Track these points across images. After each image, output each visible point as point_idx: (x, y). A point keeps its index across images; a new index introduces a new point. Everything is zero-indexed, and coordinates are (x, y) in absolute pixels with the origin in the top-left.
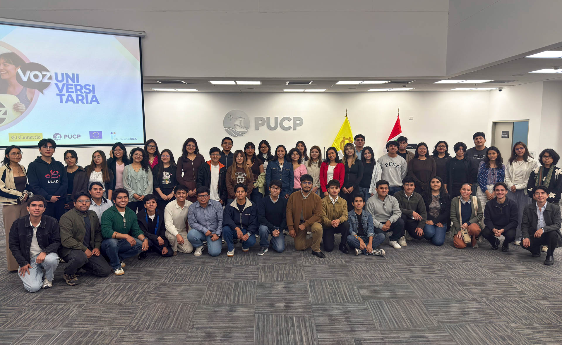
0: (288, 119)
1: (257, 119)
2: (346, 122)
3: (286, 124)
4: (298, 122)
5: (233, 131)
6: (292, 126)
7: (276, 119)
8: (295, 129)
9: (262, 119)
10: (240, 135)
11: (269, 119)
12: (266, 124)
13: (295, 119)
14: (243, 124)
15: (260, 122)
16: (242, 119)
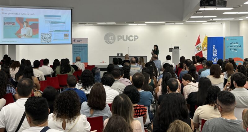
1: (118, 36)
5: (108, 42)
9: (120, 36)
14: (112, 39)
15: (120, 38)
16: (112, 37)
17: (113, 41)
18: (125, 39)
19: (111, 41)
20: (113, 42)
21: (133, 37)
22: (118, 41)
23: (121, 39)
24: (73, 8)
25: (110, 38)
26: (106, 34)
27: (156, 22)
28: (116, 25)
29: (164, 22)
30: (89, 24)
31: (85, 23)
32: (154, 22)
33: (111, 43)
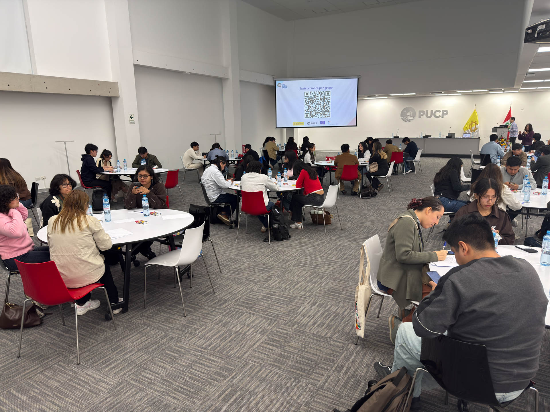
0: (439, 111)
1: (420, 112)
2: (474, 113)
3: (437, 114)
4: (445, 113)
5: (406, 119)
6: (441, 115)
7: (432, 111)
8: (443, 117)
9: (423, 112)
10: (410, 121)
11: (427, 111)
12: (425, 115)
13: (443, 111)
14: (412, 115)
15: (422, 113)
16: (412, 112)
17: (412, 118)
18: (429, 115)
19: (409, 118)
20: (412, 120)
21: (441, 112)
22: (420, 117)
23: (423, 115)
24: (359, 77)
25: (408, 114)
26: (403, 109)
27: (474, 91)
28: (416, 96)
29: (487, 90)
30: (380, 96)
31: (375, 96)
32: (471, 91)
33: (409, 121)
